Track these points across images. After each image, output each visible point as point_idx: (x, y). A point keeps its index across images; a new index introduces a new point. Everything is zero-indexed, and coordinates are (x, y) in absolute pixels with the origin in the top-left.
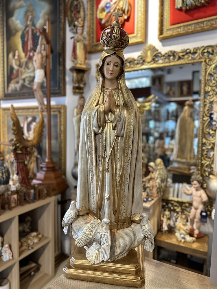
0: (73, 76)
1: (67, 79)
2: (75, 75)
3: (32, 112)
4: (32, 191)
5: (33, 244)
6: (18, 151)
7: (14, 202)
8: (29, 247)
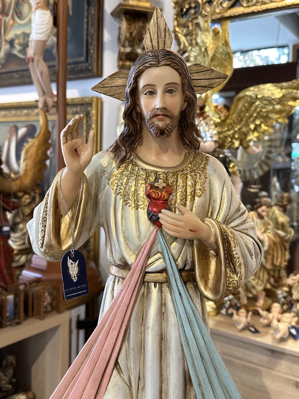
0: (120, 28)
1: (107, 36)
2: (124, 25)
3: (27, 115)
4: (11, 297)
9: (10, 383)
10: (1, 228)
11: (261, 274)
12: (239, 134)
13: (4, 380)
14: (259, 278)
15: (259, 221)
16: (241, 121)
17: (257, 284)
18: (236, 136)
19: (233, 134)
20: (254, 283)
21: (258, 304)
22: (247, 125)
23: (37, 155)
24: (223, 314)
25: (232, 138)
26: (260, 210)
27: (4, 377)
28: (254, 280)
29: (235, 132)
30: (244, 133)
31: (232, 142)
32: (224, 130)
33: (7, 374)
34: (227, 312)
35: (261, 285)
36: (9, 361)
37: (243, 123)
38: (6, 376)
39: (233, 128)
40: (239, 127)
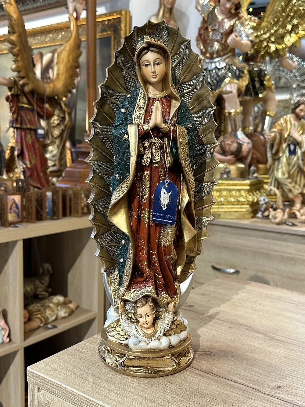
4: (49, 194)
5: (56, 319)
6: (23, 103)
7: (15, 212)
8: (46, 324)
9: (47, 291)
10: (35, 131)
11: (298, 179)
12: (276, 36)
13: (41, 288)
14: (296, 183)
15: (296, 123)
16: (277, 22)
17: (294, 187)
18: (273, 39)
19: (269, 38)
20: (290, 186)
21: (294, 208)
22: (284, 26)
23: (68, 61)
24: (258, 218)
25: (268, 42)
26: (298, 110)
27: (40, 285)
28: (291, 183)
29: (272, 35)
30: (280, 34)
31: (267, 46)
32: (259, 34)
33: (43, 282)
34: (262, 215)
35: (298, 189)
36: (46, 268)
37: (280, 23)
38: (42, 284)
39: (269, 30)
40: (275, 28)
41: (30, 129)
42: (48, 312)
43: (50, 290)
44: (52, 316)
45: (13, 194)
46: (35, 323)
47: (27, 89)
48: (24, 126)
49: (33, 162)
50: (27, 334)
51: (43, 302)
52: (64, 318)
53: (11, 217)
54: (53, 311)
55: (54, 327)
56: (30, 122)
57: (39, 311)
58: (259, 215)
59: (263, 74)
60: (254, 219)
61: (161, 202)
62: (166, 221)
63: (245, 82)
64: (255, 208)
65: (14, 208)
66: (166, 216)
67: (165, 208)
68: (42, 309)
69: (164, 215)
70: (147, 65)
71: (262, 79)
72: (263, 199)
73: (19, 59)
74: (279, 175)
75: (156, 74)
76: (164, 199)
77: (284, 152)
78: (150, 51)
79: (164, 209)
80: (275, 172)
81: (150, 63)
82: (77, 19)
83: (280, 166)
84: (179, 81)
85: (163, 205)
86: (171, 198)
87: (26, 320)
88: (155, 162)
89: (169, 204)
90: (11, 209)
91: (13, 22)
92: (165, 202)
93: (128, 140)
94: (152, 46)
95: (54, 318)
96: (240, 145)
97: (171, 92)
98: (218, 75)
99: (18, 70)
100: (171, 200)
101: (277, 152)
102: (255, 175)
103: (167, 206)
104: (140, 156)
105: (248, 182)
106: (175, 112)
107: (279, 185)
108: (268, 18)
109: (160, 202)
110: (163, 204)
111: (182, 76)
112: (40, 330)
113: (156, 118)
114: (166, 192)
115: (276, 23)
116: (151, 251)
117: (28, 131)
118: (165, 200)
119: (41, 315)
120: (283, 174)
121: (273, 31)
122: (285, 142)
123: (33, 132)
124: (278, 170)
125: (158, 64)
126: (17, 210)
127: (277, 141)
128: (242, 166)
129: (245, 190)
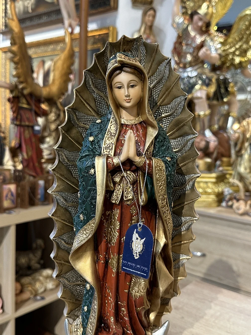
4: (41, 183)
5: (45, 290)
6: (23, 103)
7: (10, 199)
8: (36, 295)
9: (39, 263)
10: (32, 127)
12: (240, 51)
13: (34, 260)
18: (237, 53)
19: (234, 52)
23: (63, 68)
24: (223, 207)
25: (233, 55)
27: (34, 258)
29: (237, 49)
30: (244, 49)
31: (232, 58)
32: (225, 48)
33: (36, 255)
34: (227, 204)
36: (38, 243)
38: (36, 257)
39: (234, 45)
40: (240, 44)
41: (28, 126)
42: (38, 285)
43: (42, 262)
44: (41, 288)
45: (10, 183)
46: (26, 295)
47: (26, 92)
48: (23, 123)
49: (30, 154)
50: (18, 305)
51: (34, 275)
52: (52, 290)
53: (6, 204)
54: (42, 284)
55: (43, 298)
56: (29, 120)
57: (30, 284)
58: (224, 204)
59: (227, 81)
60: (219, 208)
61: (133, 249)
62: (139, 273)
63: (212, 89)
64: (220, 198)
65: (9, 196)
66: (139, 266)
67: (137, 256)
68: (32, 282)
69: (136, 265)
70: (120, 88)
71: (227, 86)
72: (227, 191)
73: (19, 66)
74: (242, 169)
75: (130, 98)
76: (137, 245)
77: (246, 150)
78: (124, 71)
79: (136, 258)
80: (238, 167)
81: (123, 85)
82: (72, 33)
83: (242, 162)
84: (157, 103)
85: (135, 253)
86: (144, 245)
87: (18, 292)
88: (126, 199)
89: (142, 252)
90: (7, 196)
91: (15, 35)
92: (137, 249)
93: (94, 176)
94: (126, 65)
95: (42, 290)
96: (208, 143)
97: (147, 118)
98: (189, 83)
99: (18, 76)
100: (144, 248)
101: (240, 150)
102: (221, 169)
103: (139, 255)
104: (109, 193)
105: (214, 175)
106: (151, 142)
107: (241, 178)
108: (234, 35)
109: (131, 249)
110: (135, 251)
111: (161, 98)
112: (30, 302)
113: (128, 151)
114: (138, 237)
115: (241, 39)
116: (119, 302)
117: (26, 128)
118: (137, 247)
119: (32, 288)
120: (246, 169)
121: (237, 46)
122: (247, 141)
123: (30, 129)
124: (240, 165)
125: (132, 86)
126: (12, 198)
127: (241, 140)
128: (208, 160)
129: (212, 182)
